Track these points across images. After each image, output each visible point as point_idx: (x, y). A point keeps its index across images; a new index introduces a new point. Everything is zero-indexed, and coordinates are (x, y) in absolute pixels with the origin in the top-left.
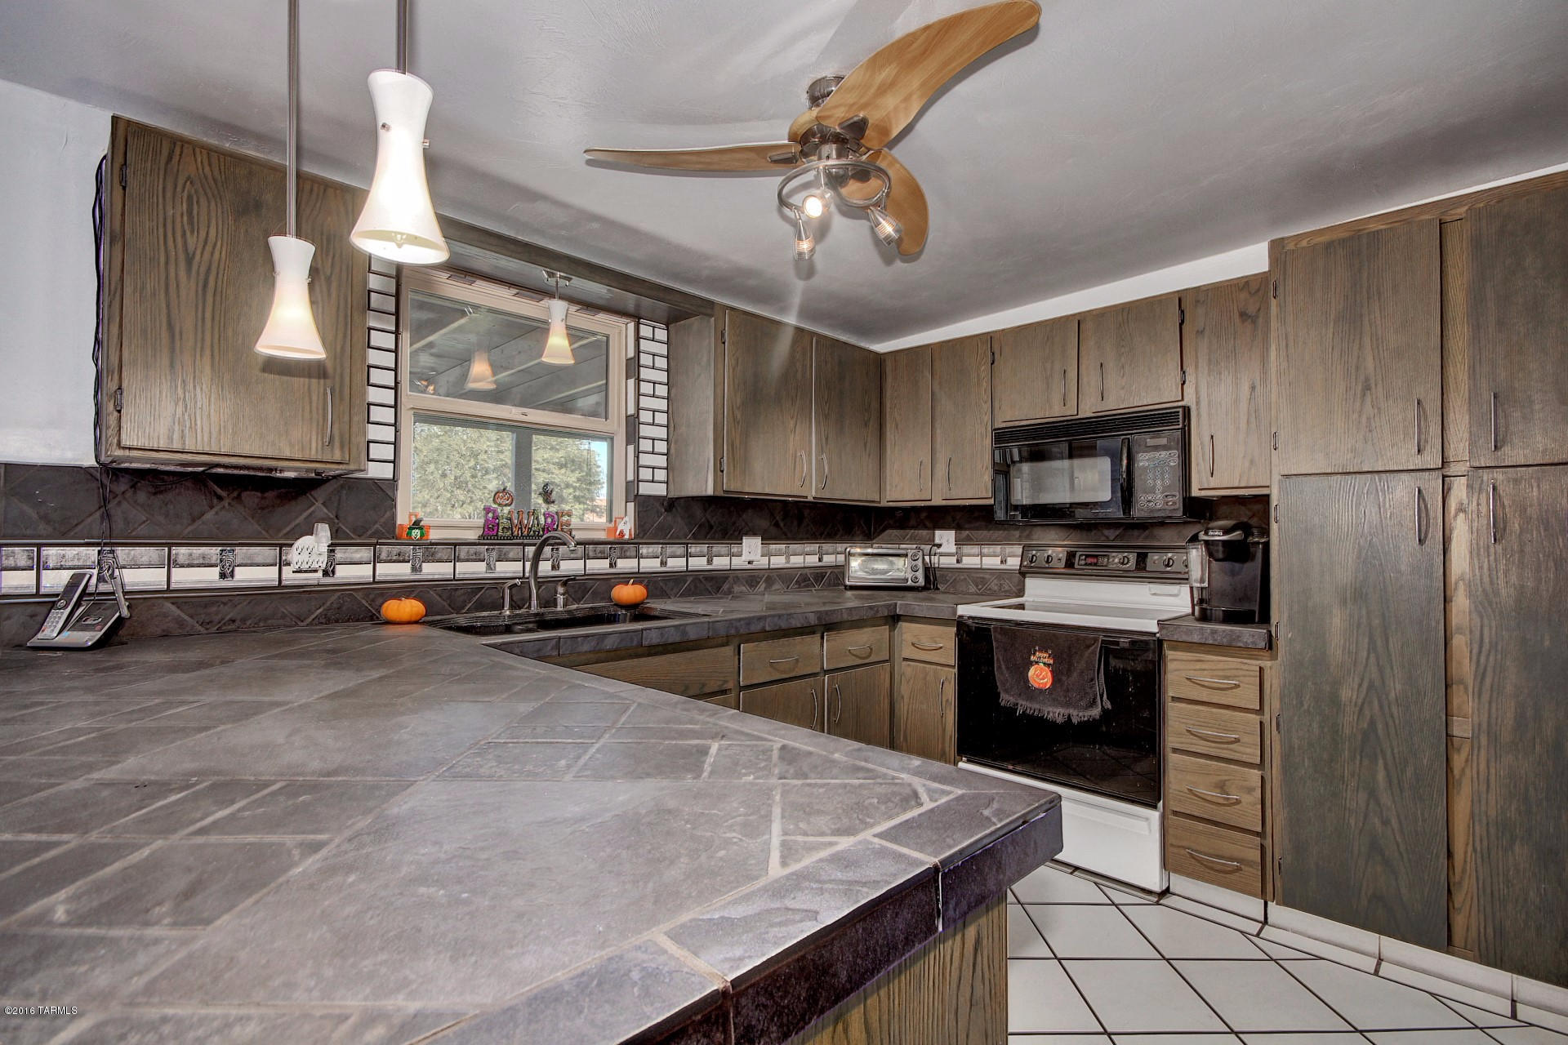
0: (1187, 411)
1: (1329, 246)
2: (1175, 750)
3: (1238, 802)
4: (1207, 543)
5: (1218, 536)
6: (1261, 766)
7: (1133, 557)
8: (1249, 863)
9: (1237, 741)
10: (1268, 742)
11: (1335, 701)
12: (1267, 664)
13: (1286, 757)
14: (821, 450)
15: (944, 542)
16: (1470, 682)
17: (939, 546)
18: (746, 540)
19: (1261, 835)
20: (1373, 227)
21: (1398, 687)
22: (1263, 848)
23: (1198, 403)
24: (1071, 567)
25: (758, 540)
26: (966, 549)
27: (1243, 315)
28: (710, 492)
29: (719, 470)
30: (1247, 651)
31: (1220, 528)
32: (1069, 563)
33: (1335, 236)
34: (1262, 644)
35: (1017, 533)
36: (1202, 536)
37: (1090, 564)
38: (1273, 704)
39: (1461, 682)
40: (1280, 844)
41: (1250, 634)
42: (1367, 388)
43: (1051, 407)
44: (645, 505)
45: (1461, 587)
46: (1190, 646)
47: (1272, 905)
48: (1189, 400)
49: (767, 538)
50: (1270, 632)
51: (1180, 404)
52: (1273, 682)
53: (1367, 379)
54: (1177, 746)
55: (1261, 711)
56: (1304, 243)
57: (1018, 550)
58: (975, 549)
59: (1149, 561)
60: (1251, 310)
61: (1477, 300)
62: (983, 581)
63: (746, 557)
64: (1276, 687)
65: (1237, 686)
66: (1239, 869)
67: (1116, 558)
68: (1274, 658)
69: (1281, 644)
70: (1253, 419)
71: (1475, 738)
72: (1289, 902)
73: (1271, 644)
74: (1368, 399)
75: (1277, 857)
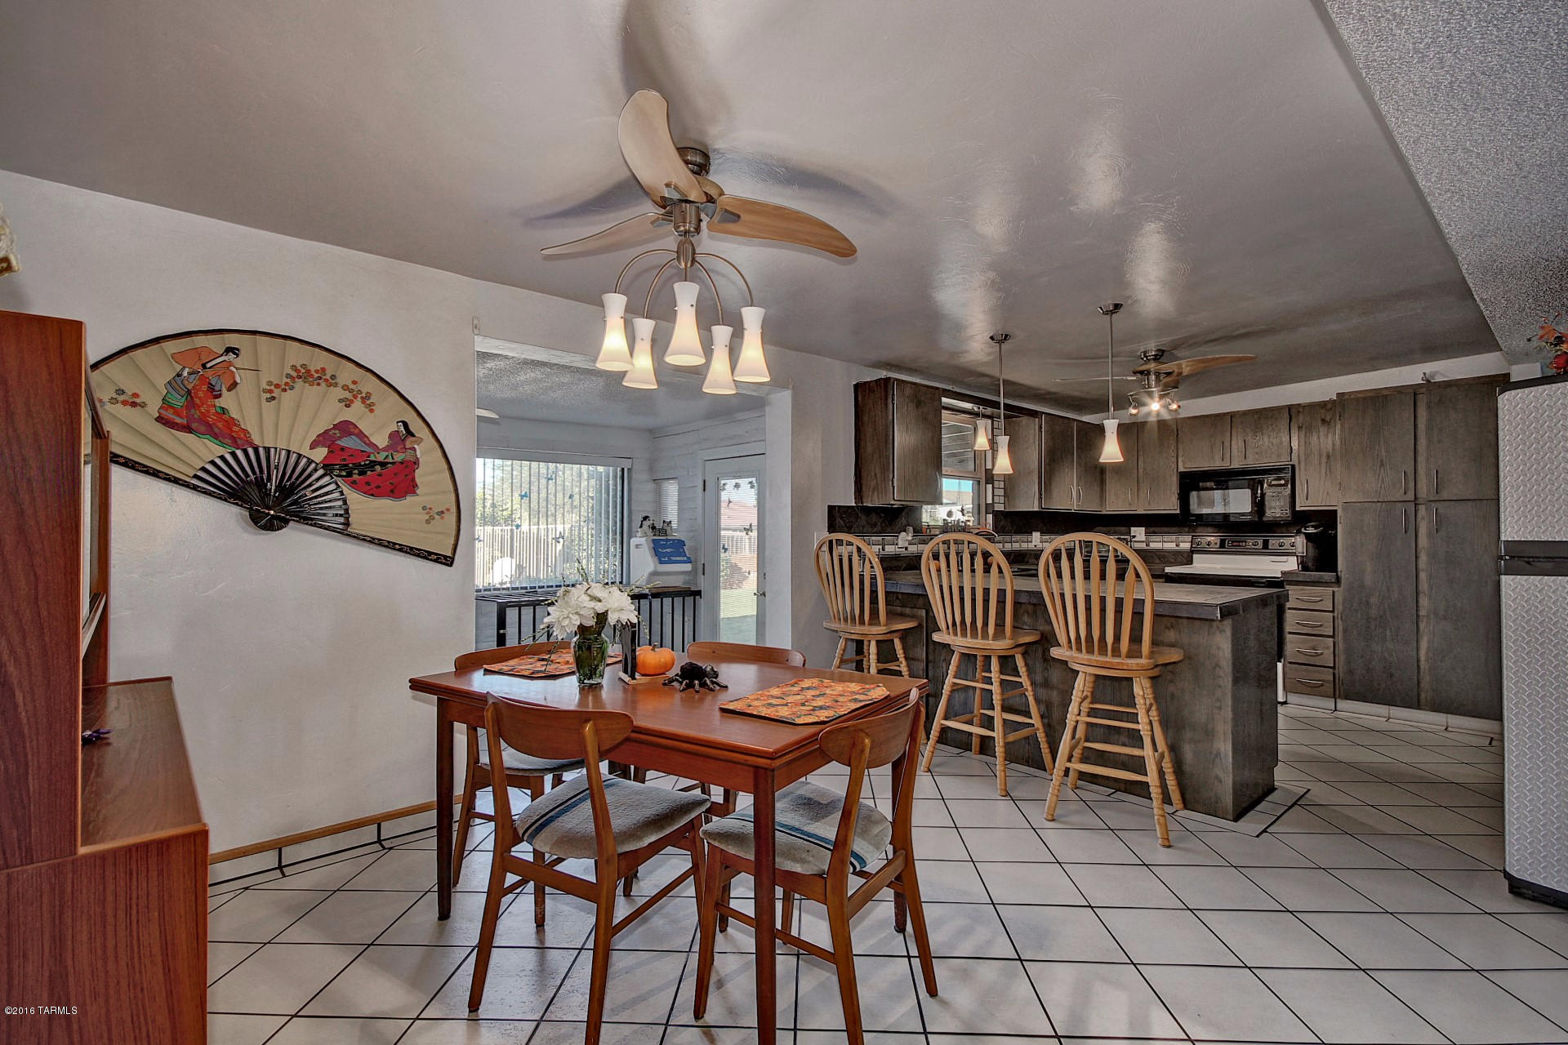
0: (1293, 467)
1: (1364, 399)
2: (1290, 633)
3: (1322, 654)
4: (1305, 533)
5: (1311, 530)
6: (1333, 637)
7: (1260, 542)
8: (1328, 681)
9: (1321, 626)
10: (1336, 625)
11: (1368, 603)
12: (1336, 589)
13: (1345, 631)
14: (1078, 485)
15: (1137, 535)
16: (1427, 592)
17: (1134, 537)
18: (1034, 533)
19: (1334, 668)
20: (1385, 393)
21: (1396, 596)
22: (1334, 674)
23: (1299, 463)
24: (1223, 548)
25: (1039, 533)
26: (1154, 538)
27: (1323, 421)
28: (1036, 509)
29: (1040, 502)
30: (1327, 584)
31: (1312, 526)
32: (1222, 545)
33: (1369, 394)
34: (1333, 580)
35: (1187, 529)
36: (1303, 530)
37: (1236, 546)
38: (1339, 607)
39: (1424, 593)
40: (1341, 669)
41: (1328, 576)
42: (1382, 465)
43: (1214, 461)
44: (997, 515)
45: (1423, 551)
46: (1298, 583)
47: (1338, 700)
48: (1295, 461)
49: (1043, 533)
50: (1337, 575)
51: (1290, 463)
52: (1339, 598)
53: (1382, 461)
54: (1291, 631)
55: (1333, 611)
56: (1353, 396)
57: (1189, 538)
58: (1159, 538)
59: (1270, 544)
60: (1328, 419)
61: (1429, 428)
62: (1164, 557)
63: (1034, 543)
64: (1341, 600)
65: (1321, 600)
66: (1322, 685)
67: (1250, 542)
68: (1340, 586)
69: (1343, 581)
70: (1328, 472)
71: (1428, 616)
72: (1347, 697)
73: (1338, 581)
74: (1382, 469)
75: (1341, 678)
